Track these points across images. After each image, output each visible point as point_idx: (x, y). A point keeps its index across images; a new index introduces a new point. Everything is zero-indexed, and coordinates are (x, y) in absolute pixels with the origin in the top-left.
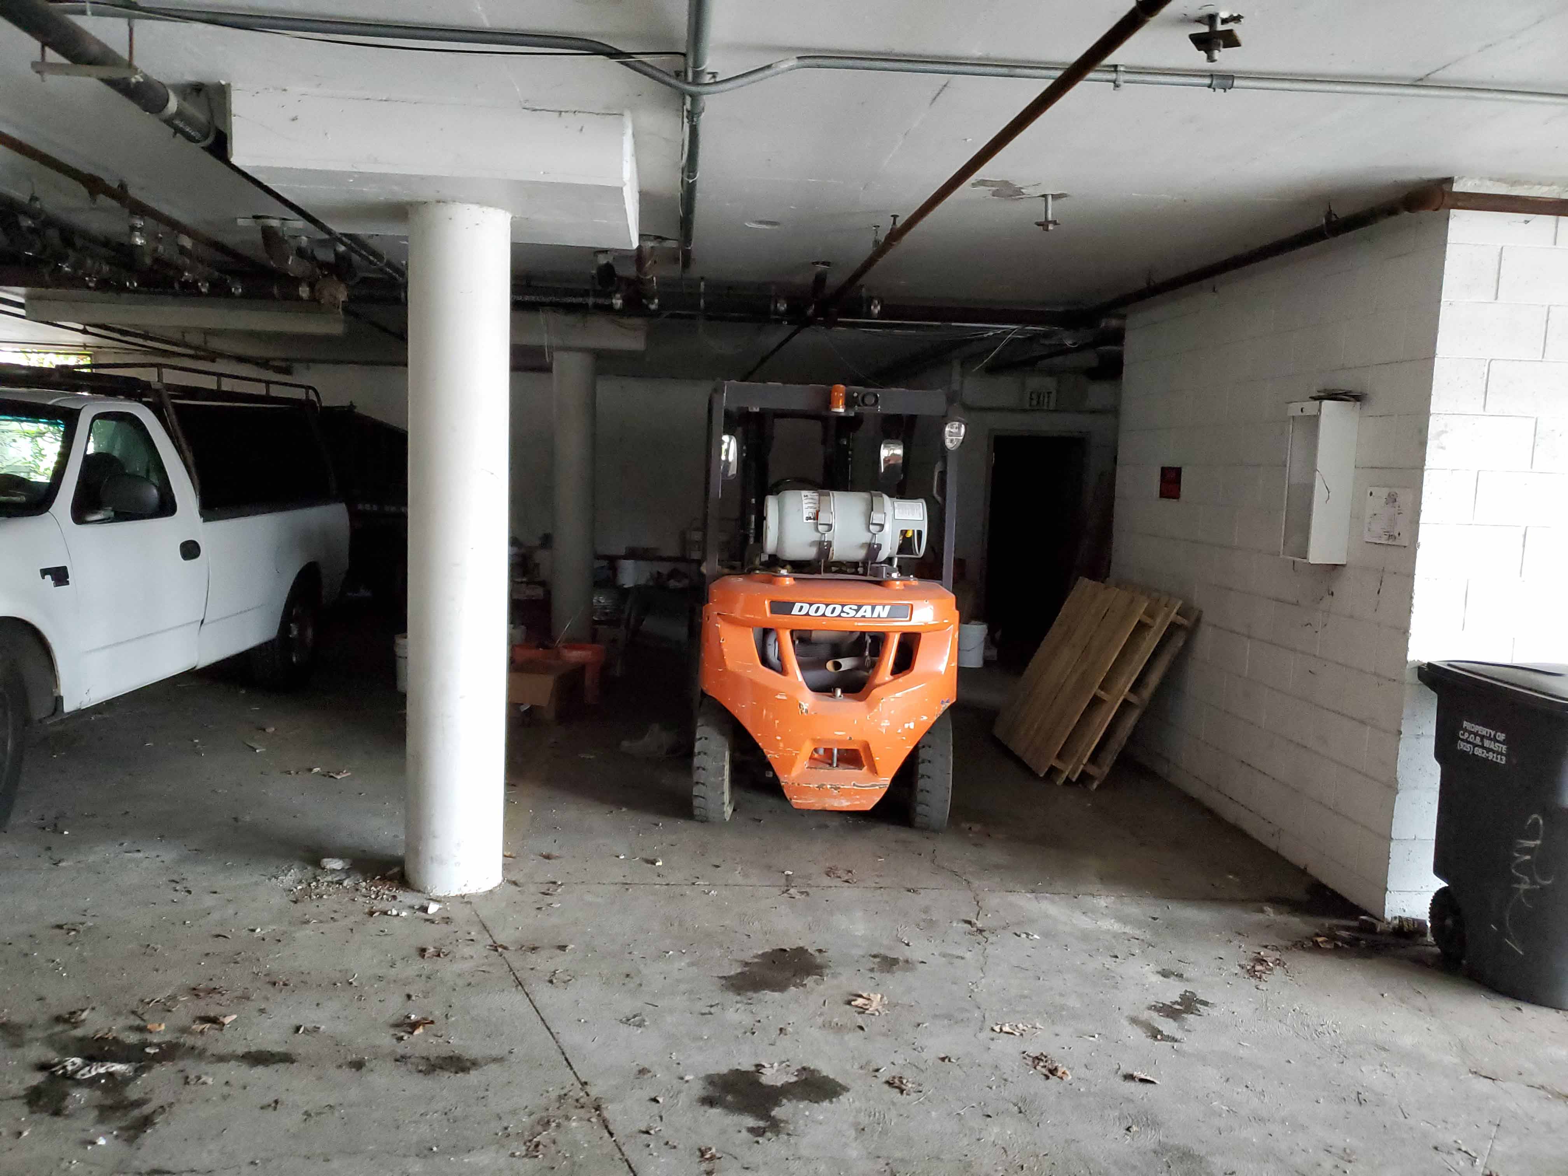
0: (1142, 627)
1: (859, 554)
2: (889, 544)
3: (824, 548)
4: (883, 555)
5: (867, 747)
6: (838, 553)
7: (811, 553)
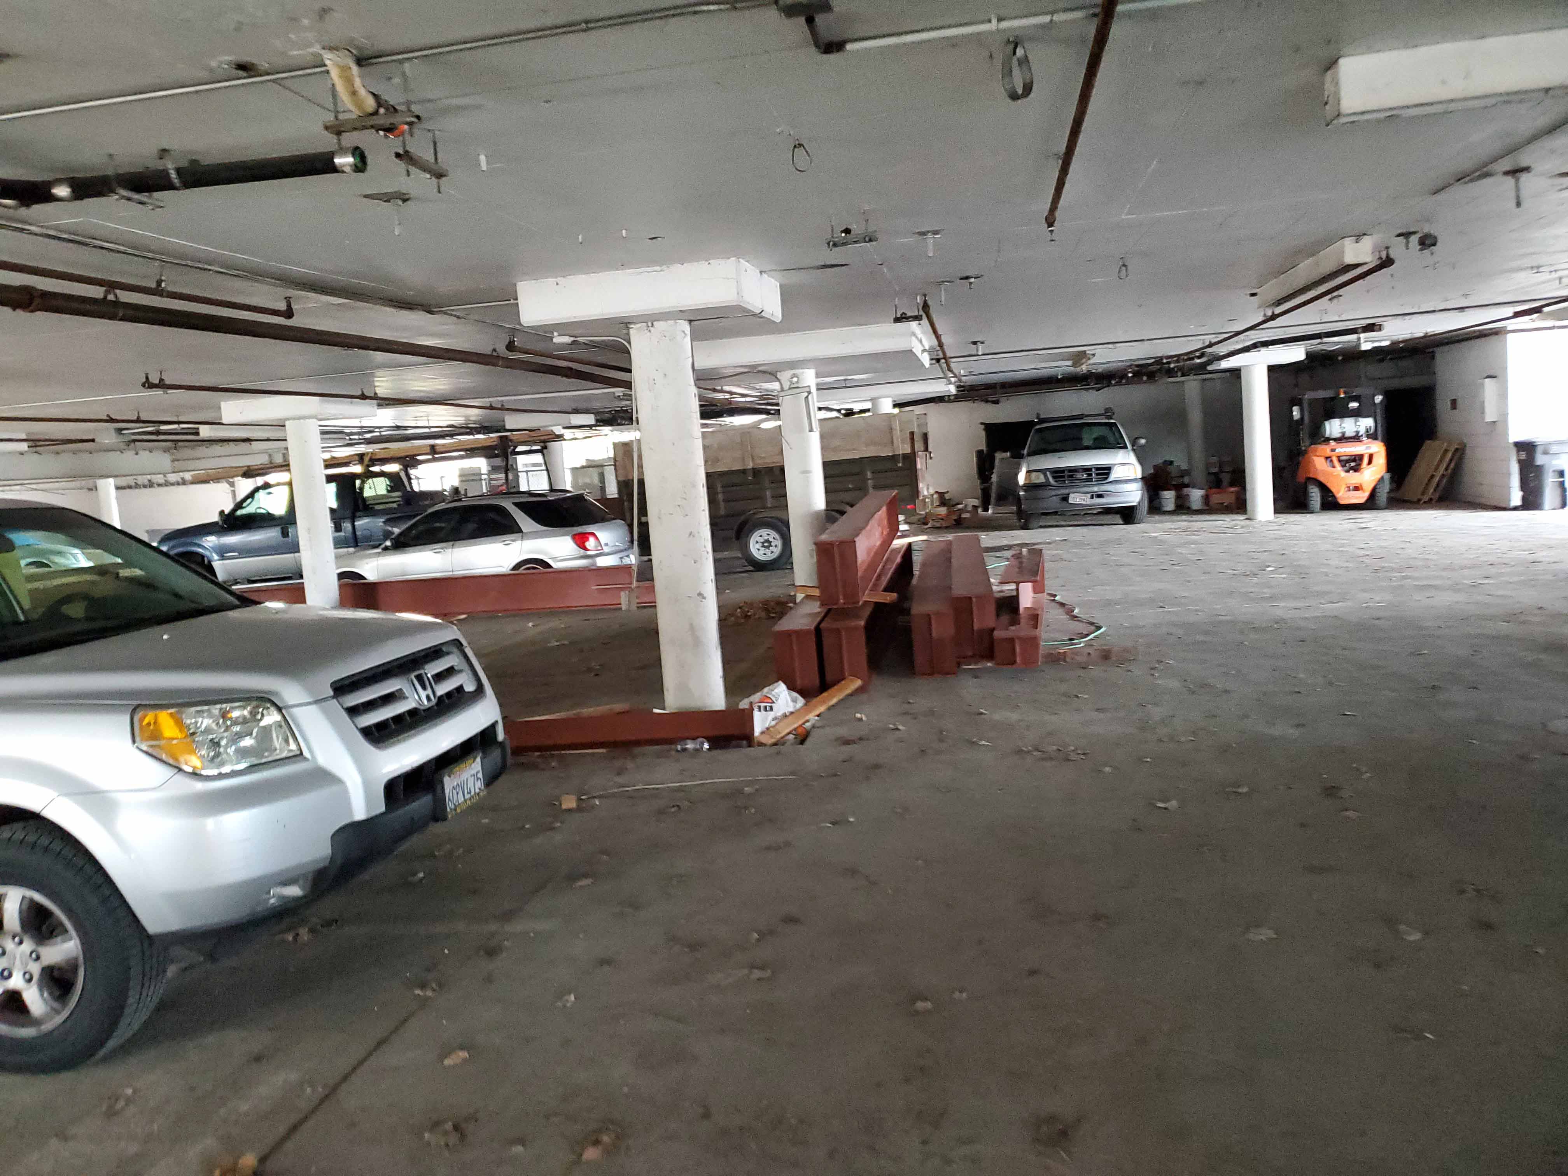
0: (1446, 451)
1: (1354, 434)
2: (1362, 431)
3: (1343, 434)
4: (1360, 434)
5: (1361, 485)
6: (1347, 435)
7: (1339, 435)
